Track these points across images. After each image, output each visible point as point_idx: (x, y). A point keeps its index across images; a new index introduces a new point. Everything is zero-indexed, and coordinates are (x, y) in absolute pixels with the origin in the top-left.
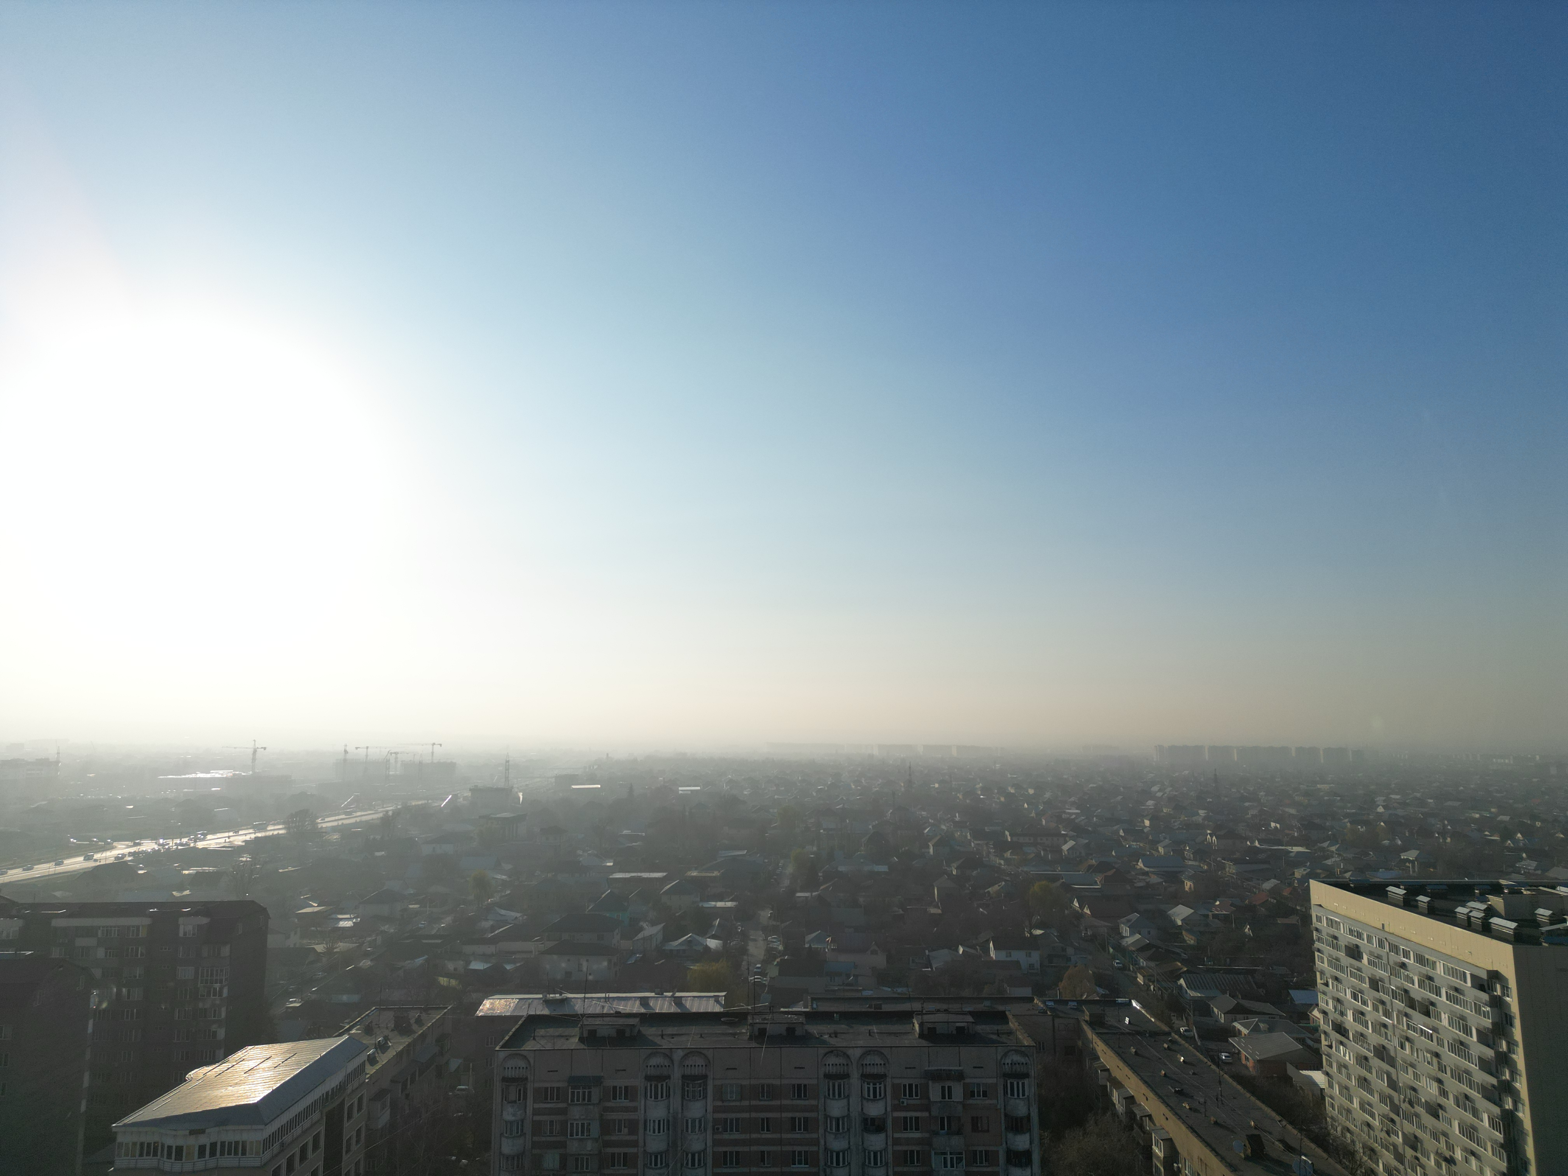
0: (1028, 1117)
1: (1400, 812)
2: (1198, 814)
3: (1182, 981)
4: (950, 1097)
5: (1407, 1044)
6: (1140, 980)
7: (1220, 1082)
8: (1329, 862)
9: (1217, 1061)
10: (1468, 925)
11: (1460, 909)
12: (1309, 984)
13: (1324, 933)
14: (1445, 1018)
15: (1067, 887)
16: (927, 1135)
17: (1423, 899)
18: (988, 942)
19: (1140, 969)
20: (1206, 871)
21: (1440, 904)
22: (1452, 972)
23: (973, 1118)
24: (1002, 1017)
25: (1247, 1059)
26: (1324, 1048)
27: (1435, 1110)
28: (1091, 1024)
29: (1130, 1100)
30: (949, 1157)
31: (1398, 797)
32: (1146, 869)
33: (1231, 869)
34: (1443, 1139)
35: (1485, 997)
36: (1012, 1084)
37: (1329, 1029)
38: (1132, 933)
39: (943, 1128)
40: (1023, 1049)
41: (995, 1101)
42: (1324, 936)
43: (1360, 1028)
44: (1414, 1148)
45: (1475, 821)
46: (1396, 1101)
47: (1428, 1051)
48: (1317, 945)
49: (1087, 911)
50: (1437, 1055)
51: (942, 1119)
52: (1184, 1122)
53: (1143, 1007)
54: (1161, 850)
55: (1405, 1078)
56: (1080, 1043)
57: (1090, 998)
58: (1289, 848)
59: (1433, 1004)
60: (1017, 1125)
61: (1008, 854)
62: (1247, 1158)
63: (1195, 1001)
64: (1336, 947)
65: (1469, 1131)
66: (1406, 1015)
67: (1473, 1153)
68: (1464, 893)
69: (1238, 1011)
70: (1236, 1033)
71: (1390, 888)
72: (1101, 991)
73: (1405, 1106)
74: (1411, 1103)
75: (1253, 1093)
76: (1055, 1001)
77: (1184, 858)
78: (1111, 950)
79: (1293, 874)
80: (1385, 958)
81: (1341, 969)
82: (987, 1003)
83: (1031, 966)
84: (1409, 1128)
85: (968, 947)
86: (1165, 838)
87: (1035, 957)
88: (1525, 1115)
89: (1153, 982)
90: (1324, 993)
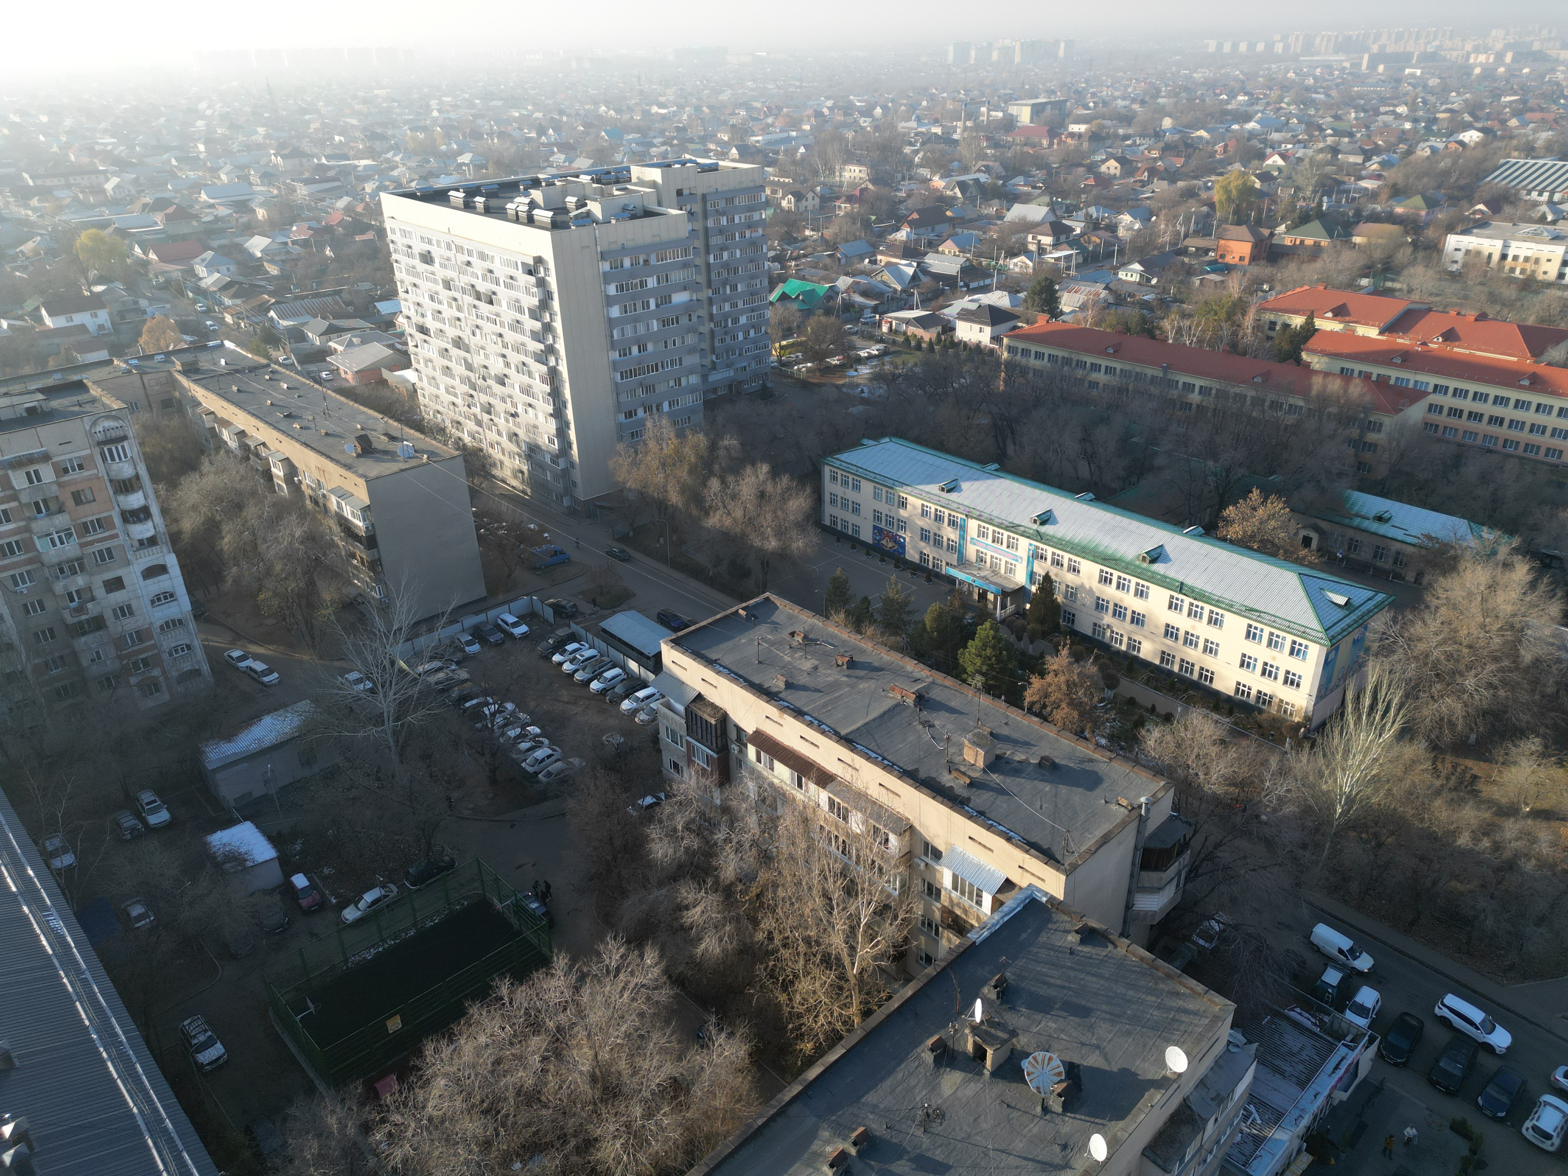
0: (137, 477)
1: (453, 115)
2: (257, 133)
3: (272, 314)
4: (39, 480)
5: (478, 331)
6: (229, 319)
7: (325, 399)
8: (395, 173)
9: (318, 381)
10: (517, 220)
11: (509, 206)
12: (391, 294)
13: (399, 244)
14: (504, 303)
15: (122, 233)
16: (22, 523)
17: (479, 200)
18: (37, 309)
19: (226, 308)
20: (276, 197)
21: (494, 203)
22: (508, 263)
23: (73, 493)
24: (80, 386)
25: (346, 373)
26: (411, 349)
27: (502, 381)
28: (186, 372)
29: (242, 434)
30: (56, 536)
31: (449, 99)
32: (212, 201)
33: (302, 191)
34: (509, 400)
35: (532, 280)
36: (110, 451)
37: (413, 331)
38: (210, 273)
39: (39, 511)
40: (114, 413)
41: (95, 471)
42: (400, 247)
43: (439, 325)
44: (489, 413)
45: (515, 120)
46: (473, 380)
47: (494, 334)
48: (394, 256)
49: (152, 256)
50: (501, 335)
51: (37, 504)
52: (297, 441)
53: (238, 345)
54: (224, 177)
55: (478, 360)
56: (177, 394)
57: (178, 348)
58: (356, 162)
59: (494, 293)
60: (126, 486)
61: (35, 202)
62: (359, 456)
63: (289, 330)
64: (410, 256)
65: (527, 390)
66: (475, 307)
67: (530, 405)
68: (510, 189)
69: (332, 331)
70: (332, 352)
71: (451, 193)
72: (188, 338)
73: (480, 382)
74: (484, 379)
75: (356, 401)
76: (138, 358)
77: (251, 184)
78: (191, 294)
79: (364, 189)
80: (453, 259)
81: (417, 275)
82: (58, 376)
83: (101, 327)
84: (484, 398)
85: (14, 319)
86: (225, 163)
87: (103, 317)
88: (563, 368)
89: (243, 319)
90: (406, 300)
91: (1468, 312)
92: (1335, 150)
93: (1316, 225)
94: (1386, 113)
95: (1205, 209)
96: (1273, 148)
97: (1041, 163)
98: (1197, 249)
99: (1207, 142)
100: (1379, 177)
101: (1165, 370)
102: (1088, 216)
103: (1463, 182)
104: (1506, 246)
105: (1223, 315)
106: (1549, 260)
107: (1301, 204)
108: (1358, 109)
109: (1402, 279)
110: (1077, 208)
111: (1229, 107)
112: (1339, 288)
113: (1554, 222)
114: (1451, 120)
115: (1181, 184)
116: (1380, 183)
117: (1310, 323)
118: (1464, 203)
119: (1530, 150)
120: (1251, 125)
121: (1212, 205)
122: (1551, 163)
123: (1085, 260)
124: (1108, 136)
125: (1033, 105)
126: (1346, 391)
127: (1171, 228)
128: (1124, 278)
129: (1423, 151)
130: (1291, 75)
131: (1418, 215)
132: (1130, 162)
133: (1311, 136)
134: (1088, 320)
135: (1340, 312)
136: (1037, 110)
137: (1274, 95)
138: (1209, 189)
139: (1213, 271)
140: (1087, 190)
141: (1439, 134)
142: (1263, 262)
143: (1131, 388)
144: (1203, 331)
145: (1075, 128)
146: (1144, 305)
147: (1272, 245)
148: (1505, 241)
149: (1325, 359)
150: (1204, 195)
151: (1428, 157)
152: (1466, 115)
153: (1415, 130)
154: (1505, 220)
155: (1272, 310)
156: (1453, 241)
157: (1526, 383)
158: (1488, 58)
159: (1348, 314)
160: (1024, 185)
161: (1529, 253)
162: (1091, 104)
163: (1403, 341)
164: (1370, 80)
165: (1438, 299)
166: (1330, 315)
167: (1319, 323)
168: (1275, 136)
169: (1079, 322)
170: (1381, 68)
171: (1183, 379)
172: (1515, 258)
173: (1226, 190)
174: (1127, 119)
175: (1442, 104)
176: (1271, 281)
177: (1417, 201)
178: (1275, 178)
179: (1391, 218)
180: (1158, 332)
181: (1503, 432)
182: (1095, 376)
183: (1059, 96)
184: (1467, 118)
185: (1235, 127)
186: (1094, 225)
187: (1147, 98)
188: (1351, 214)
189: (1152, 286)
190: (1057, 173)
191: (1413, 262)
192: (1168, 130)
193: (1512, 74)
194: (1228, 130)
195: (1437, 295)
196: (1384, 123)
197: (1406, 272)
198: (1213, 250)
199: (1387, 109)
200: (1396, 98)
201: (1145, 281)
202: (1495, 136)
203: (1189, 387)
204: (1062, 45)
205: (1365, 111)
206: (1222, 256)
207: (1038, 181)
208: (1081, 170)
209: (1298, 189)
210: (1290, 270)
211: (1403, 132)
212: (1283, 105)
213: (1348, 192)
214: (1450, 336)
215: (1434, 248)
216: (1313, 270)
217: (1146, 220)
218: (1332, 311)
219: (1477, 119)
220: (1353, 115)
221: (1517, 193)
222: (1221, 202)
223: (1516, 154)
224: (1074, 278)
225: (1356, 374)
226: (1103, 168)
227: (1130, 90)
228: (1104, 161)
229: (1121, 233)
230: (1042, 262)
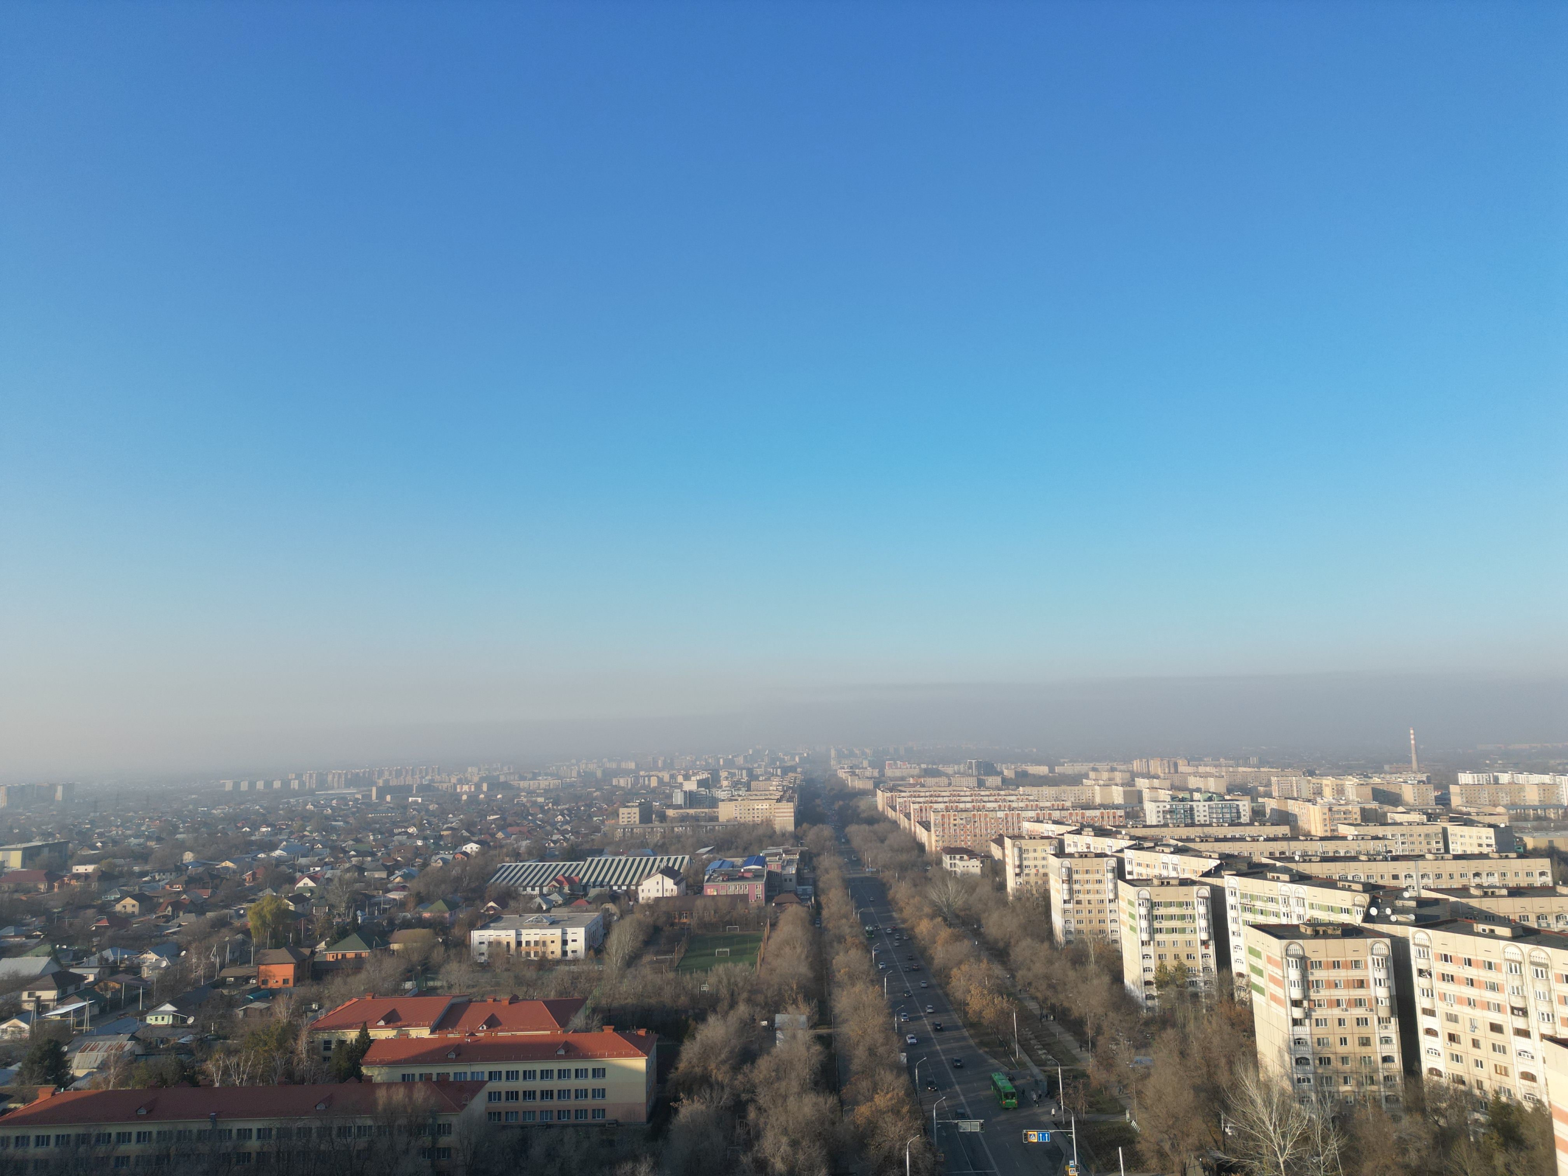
91: (502, 997)
92: (360, 869)
93: (354, 938)
94: (399, 834)
95: (240, 936)
96: (303, 872)
97: (37, 909)
98: (236, 978)
99: (234, 872)
100: (403, 888)
101: (214, 1120)
102: (103, 961)
103: (473, 885)
104: (518, 934)
105: (273, 1044)
106: (553, 942)
107: (337, 920)
108: (375, 832)
109: (440, 977)
110: (88, 953)
111: (253, 838)
112: (386, 995)
113: (548, 910)
114: (453, 836)
115: (209, 915)
116: (405, 893)
117: (364, 1035)
118: (478, 902)
119: (517, 856)
120: (278, 853)
121: (247, 932)
122: (534, 864)
123: (102, 1011)
124: (121, 875)
125: (25, 850)
126: (410, 1098)
127: (204, 961)
128: (153, 1022)
129: (437, 863)
130: (310, 807)
131: (443, 917)
132: (150, 898)
133: (337, 858)
134: (111, 1080)
135: (391, 1019)
136: (29, 855)
137: (296, 825)
138: (242, 916)
139: (257, 999)
140: (99, 932)
141: (446, 848)
142: (308, 982)
143: (173, 1152)
144: (254, 1066)
145: (81, 869)
146: (182, 1049)
147: (314, 963)
148: (517, 931)
149: (385, 1070)
150: (237, 923)
151: (441, 867)
152: (464, 831)
153: (425, 846)
154: (513, 913)
155: (324, 1029)
156: (477, 936)
157: (562, 1052)
158: (470, 788)
159: (400, 1020)
160: (16, 936)
161: (537, 938)
162: (99, 844)
163: (453, 1036)
164: (380, 808)
165: (474, 990)
166: (382, 1023)
167: (374, 1034)
168: (303, 861)
169: (97, 1085)
170: (388, 798)
171: (236, 1126)
172: (528, 943)
173: (260, 915)
174: (143, 856)
175: (443, 824)
176: (319, 999)
177: (440, 905)
178: (309, 899)
179: (421, 923)
180: (200, 1077)
181: (555, 1104)
182: (124, 1149)
183: (59, 838)
184: (465, 833)
185: (262, 855)
186: (110, 969)
187: (164, 835)
188: (385, 923)
189: (189, 1027)
190: (59, 918)
191: (447, 960)
192: (190, 863)
193: (490, 799)
194: (255, 859)
195: (473, 987)
196: (400, 842)
197: (443, 970)
198: (254, 977)
199: (400, 830)
200: (407, 822)
201: (179, 1021)
202: (489, 846)
203: (244, 1134)
204: (60, 789)
205: (381, 833)
206: (265, 982)
207: (36, 930)
208: (90, 912)
209: (332, 907)
210: (336, 985)
211: (417, 848)
212: (306, 833)
213: (378, 904)
214: (492, 1022)
215: (463, 944)
216: (359, 981)
217: (174, 955)
218: (383, 1019)
219: (473, 834)
220: (371, 838)
221: (516, 890)
222: (256, 928)
223: (508, 859)
224: (89, 1034)
225: (417, 1077)
226: (118, 907)
227: (143, 828)
228: (118, 901)
229: (146, 973)
230: (42, 1022)
